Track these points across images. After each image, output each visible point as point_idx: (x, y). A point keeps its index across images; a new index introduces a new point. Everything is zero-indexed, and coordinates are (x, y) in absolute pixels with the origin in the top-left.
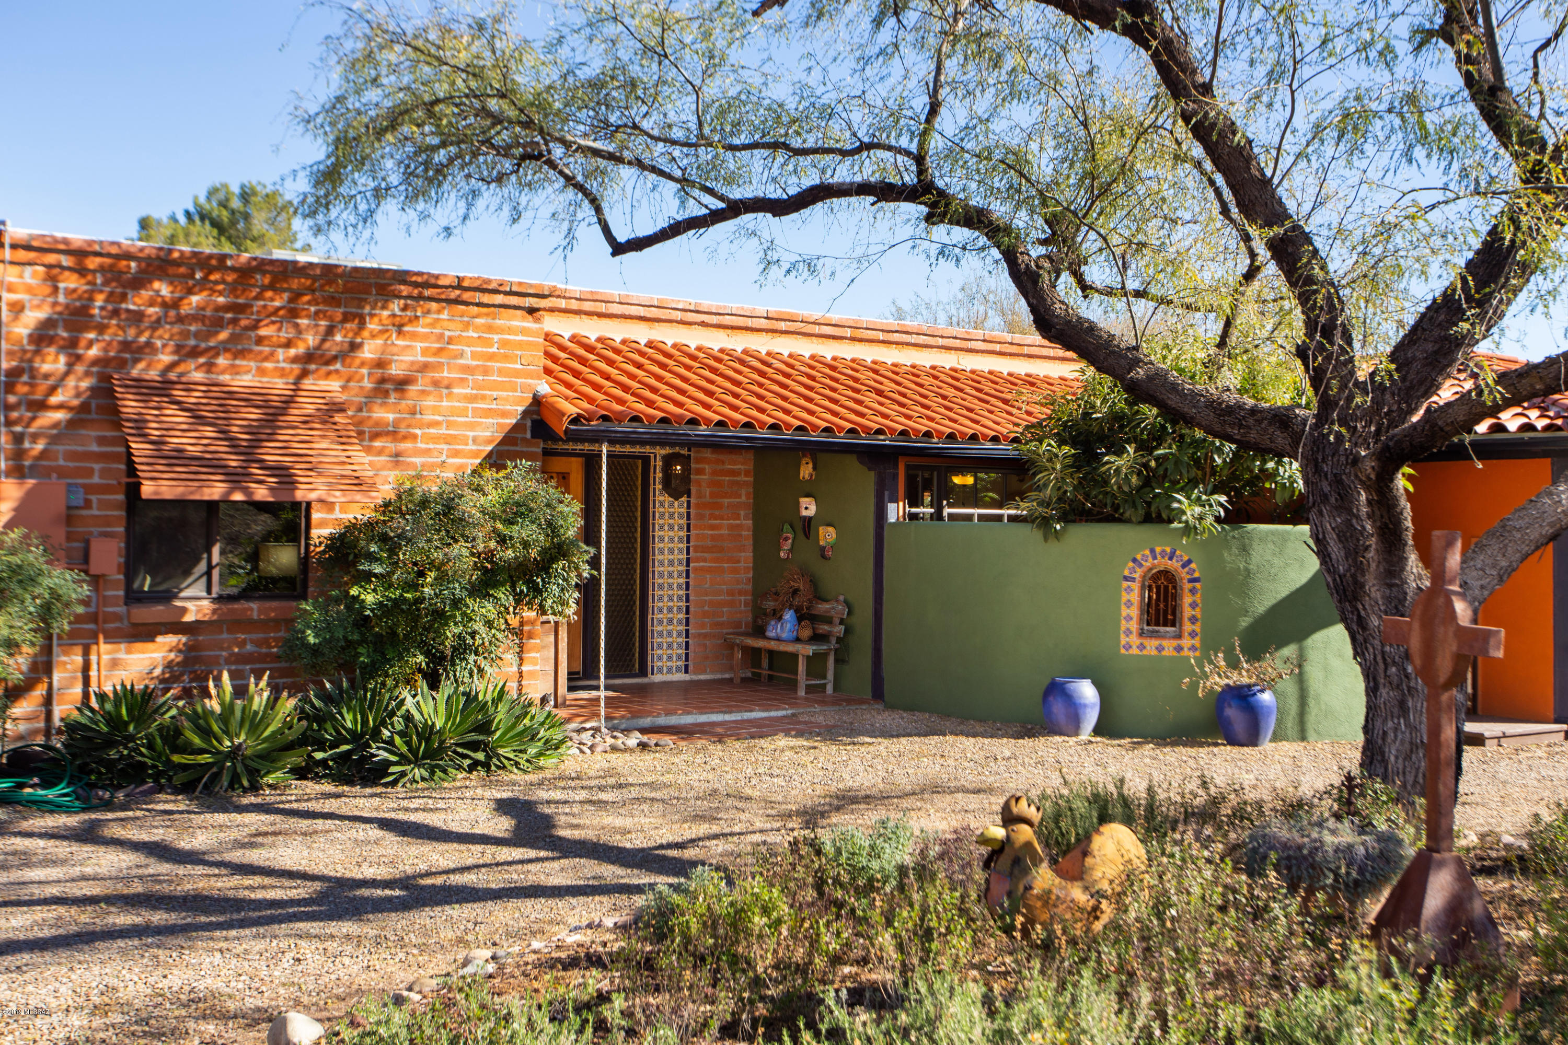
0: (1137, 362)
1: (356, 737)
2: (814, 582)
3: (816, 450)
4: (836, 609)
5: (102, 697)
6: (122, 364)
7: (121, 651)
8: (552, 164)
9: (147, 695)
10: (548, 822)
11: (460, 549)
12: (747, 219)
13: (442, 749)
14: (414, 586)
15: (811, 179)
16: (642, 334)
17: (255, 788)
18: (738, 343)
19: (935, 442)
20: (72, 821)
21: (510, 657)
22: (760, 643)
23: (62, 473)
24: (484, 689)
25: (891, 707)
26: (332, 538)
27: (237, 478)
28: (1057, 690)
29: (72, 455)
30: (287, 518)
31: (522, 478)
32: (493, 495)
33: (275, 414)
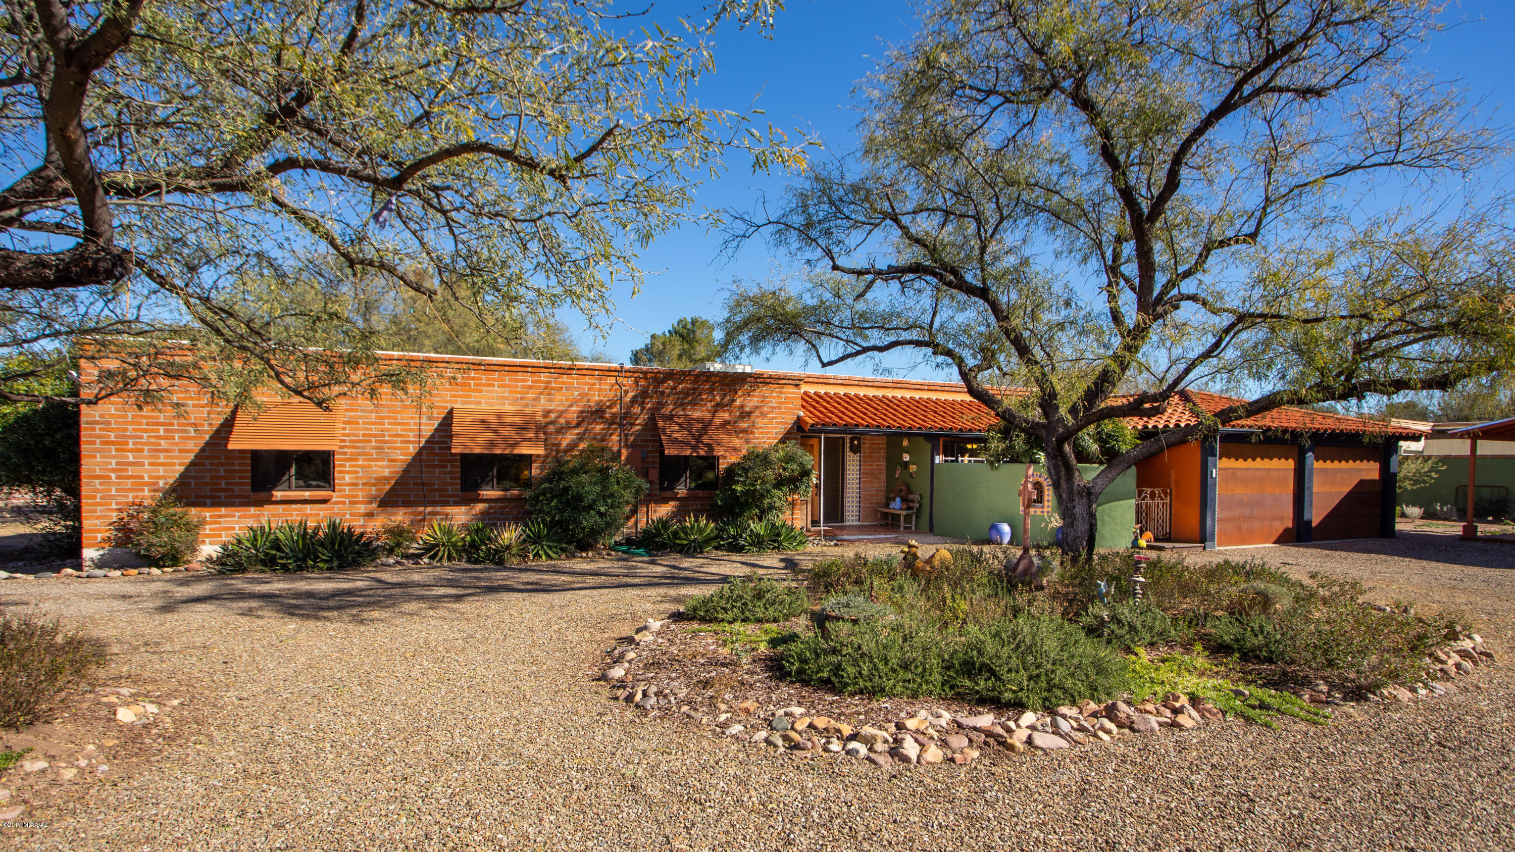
0: (1001, 406)
1: (734, 537)
3: (909, 435)
4: (917, 497)
5: (653, 521)
6: (658, 410)
7: (660, 507)
8: (802, 337)
9: (667, 521)
10: (795, 564)
11: (770, 472)
12: (870, 353)
13: (763, 542)
14: (754, 485)
15: (893, 339)
16: (842, 391)
17: (701, 552)
18: (880, 393)
19: (955, 432)
20: (647, 559)
21: (789, 512)
22: (887, 510)
23: (640, 446)
24: (778, 523)
25: (936, 535)
26: (726, 468)
27: (695, 448)
28: (994, 527)
29: (643, 441)
30: (711, 462)
31: (792, 447)
32: (782, 453)
33: (706, 425)
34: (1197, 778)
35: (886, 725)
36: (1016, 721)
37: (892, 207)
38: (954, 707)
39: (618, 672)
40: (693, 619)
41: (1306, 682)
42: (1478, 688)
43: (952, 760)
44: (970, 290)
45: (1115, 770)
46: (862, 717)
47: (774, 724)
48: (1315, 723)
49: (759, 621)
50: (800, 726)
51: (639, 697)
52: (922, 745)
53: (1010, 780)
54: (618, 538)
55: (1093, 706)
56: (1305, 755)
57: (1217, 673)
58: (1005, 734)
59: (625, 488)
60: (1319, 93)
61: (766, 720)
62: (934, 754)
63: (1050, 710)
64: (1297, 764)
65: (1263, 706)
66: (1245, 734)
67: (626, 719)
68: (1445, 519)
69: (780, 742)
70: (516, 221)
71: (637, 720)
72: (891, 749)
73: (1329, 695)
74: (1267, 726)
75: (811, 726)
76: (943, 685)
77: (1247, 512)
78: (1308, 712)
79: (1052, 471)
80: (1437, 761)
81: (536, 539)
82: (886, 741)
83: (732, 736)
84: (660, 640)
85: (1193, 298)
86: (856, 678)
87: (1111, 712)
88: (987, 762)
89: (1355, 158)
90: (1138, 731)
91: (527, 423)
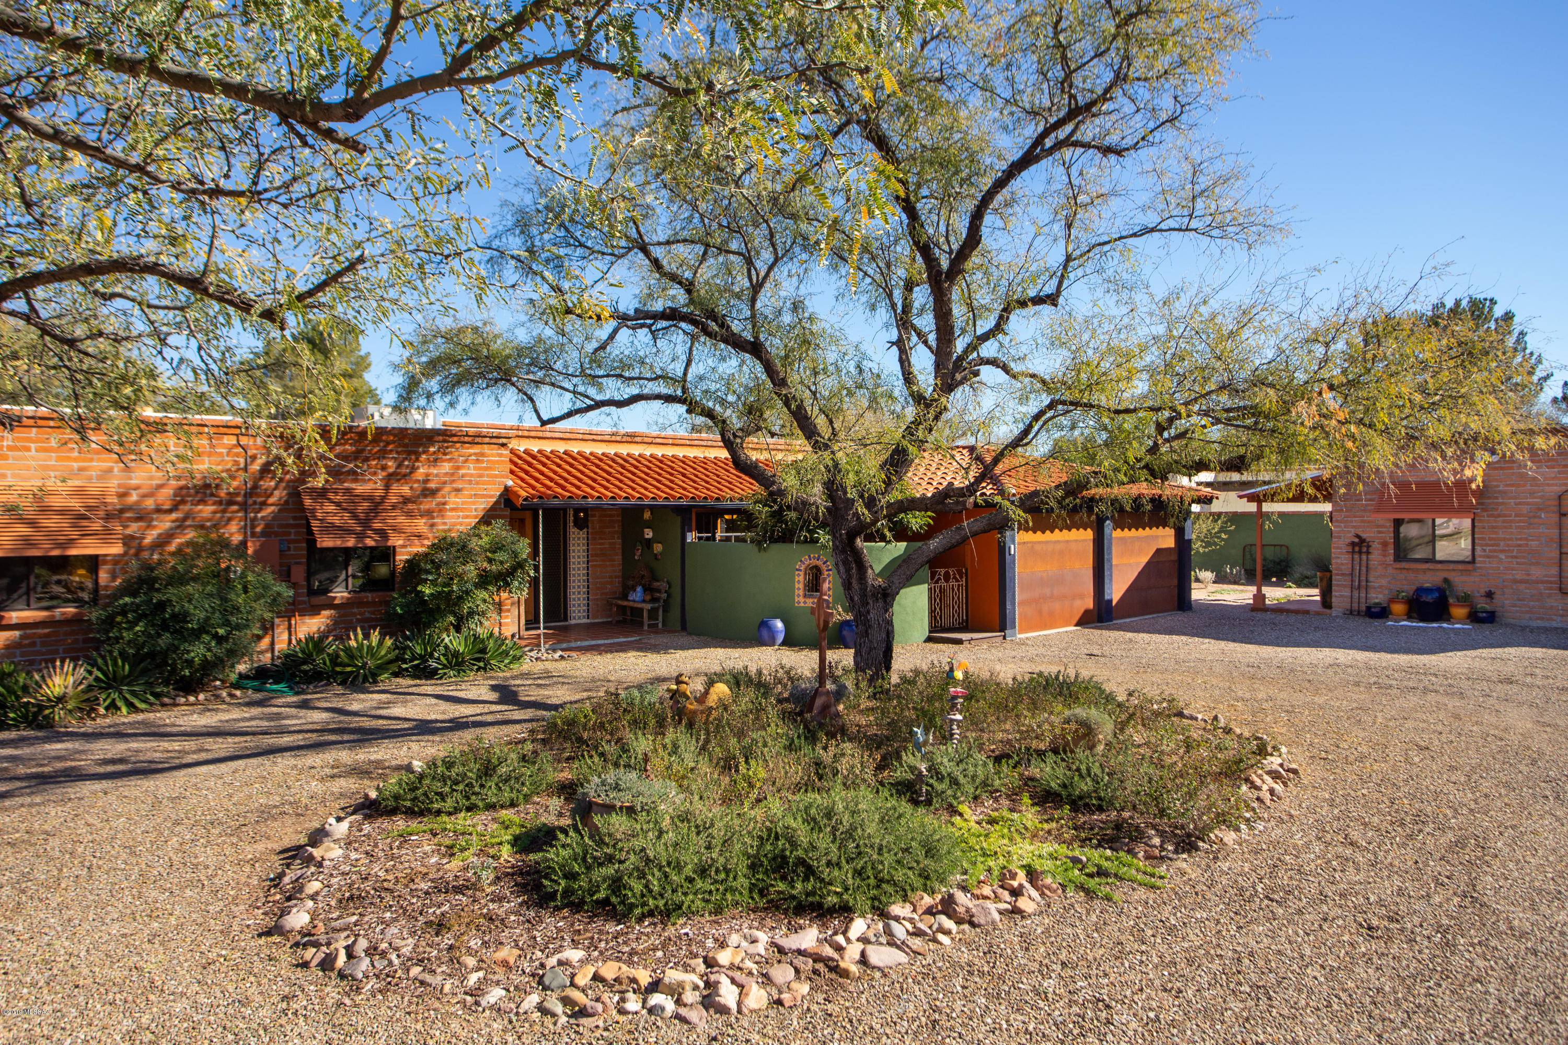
0: (774, 483)
1: (422, 658)
2: (652, 571)
3: (653, 508)
4: (663, 585)
5: (299, 641)
6: (302, 482)
7: (308, 620)
8: (513, 384)
9: (320, 640)
10: (515, 694)
11: (470, 567)
12: (605, 409)
13: (463, 662)
14: (449, 585)
15: (635, 391)
17: (376, 684)
19: (710, 502)
20: (295, 700)
21: (495, 617)
22: (625, 603)
23: (276, 534)
24: (483, 632)
25: (690, 634)
26: (407, 561)
27: (361, 536)
28: (764, 624)
29: (281, 526)
30: (386, 554)
31: (500, 529)
32: (486, 539)
33: (377, 505)
34: (1049, 984)
35: (693, 962)
36: (844, 933)
37: (639, 232)
38: (769, 923)
39: (298, 919)
40: (392, 812)
41: (1137, 835)
42: (1291, 816)
43: (779, 1002)
44: (737, 343)
45: (964, 987)
46: (660, 954)
47: (547, 981)
48: (1153, 887)
49: (491, 807)
50: (581, 980)
51: (342, 959)
52: (741, 986)
53: (851, 1021)
54: (242, 668)
55: (927, 900)
56: (1149, 932)
57: (1049, 832)
58: (836, 956)
59: (257, 598)
60: (1119, 152)
61: (533, 975)
62: (757, 997)
63: (883, 914)
64: (1144, 948)
65: (1101, 873)
66: (1088, 913)
67: (330, 1001)
68: (1235, 583)
69: (559, 1008)
70: (149, 306)
71: (347, 1001)
72: (704, 997)
73: (1162, 848)
74: (1109, 899)
75: (596, 977)
76: (751, 891)
77: (1047, 591)
78: (1145, 873)
79: (842, 568)
80: (1268, 920)
81: (111, 682)
82: (696, 988)
83: (491, 1008)
84: (354, 856)
85: (993, 362)
86: (643, 896)
87: (948, 907)
88: (820, 997)
89: (1152, 219)
90: (979, 926)
91: (89, 508)
